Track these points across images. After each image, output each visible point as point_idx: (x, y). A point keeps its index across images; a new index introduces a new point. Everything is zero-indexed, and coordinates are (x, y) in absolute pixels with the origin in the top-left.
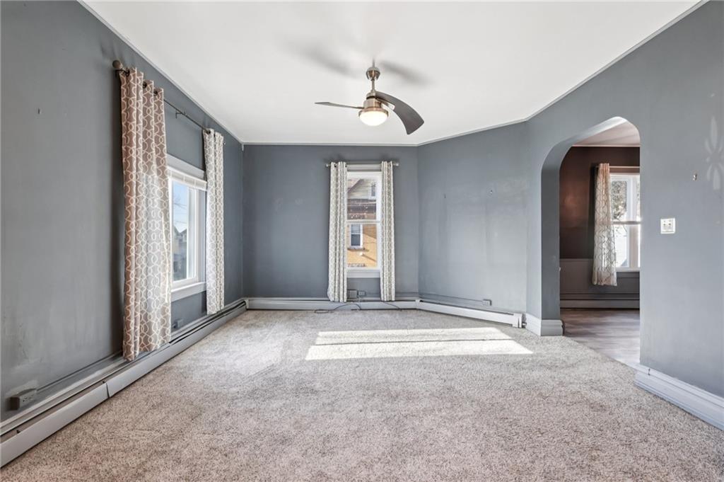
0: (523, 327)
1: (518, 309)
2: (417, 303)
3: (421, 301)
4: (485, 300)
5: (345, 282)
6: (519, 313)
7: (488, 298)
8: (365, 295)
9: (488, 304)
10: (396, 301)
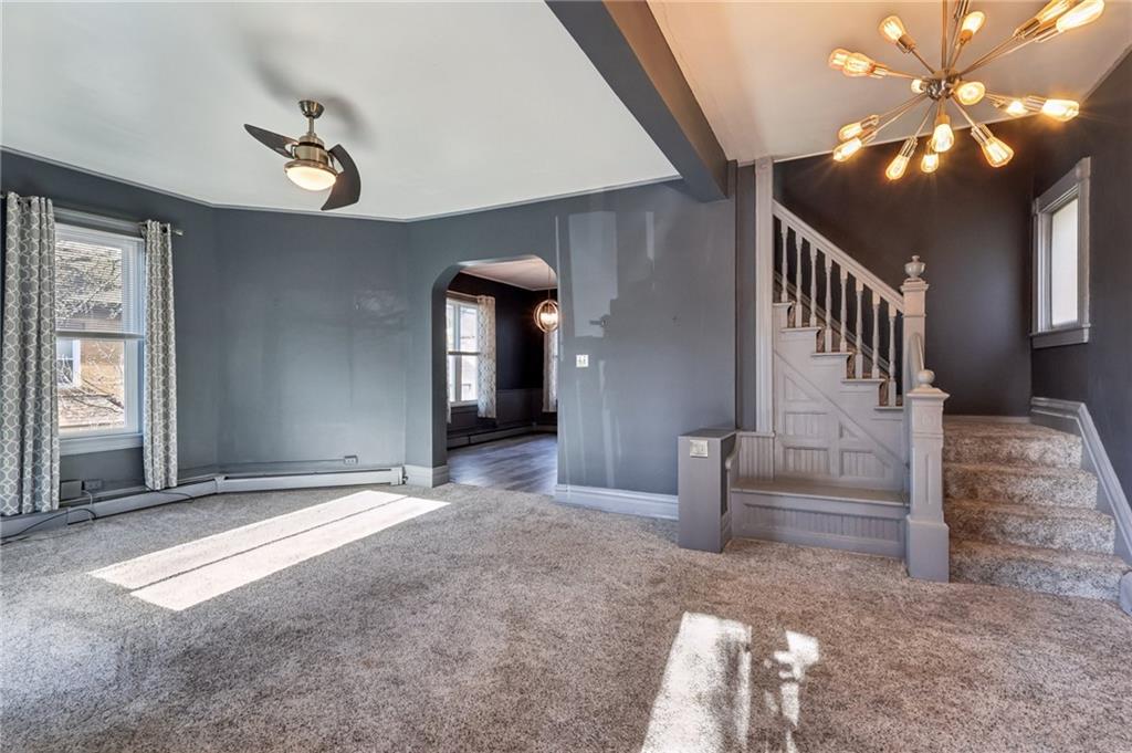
0: (404, 483)
1: (395, 462)
2: (221, 483)
3: (226, 478)
4: (347, 457)
5: (56, 465)
6: (397, 465)
7: (353, 454)
8: (103, 488)
9: (350, 463)
10: (178, 486)
